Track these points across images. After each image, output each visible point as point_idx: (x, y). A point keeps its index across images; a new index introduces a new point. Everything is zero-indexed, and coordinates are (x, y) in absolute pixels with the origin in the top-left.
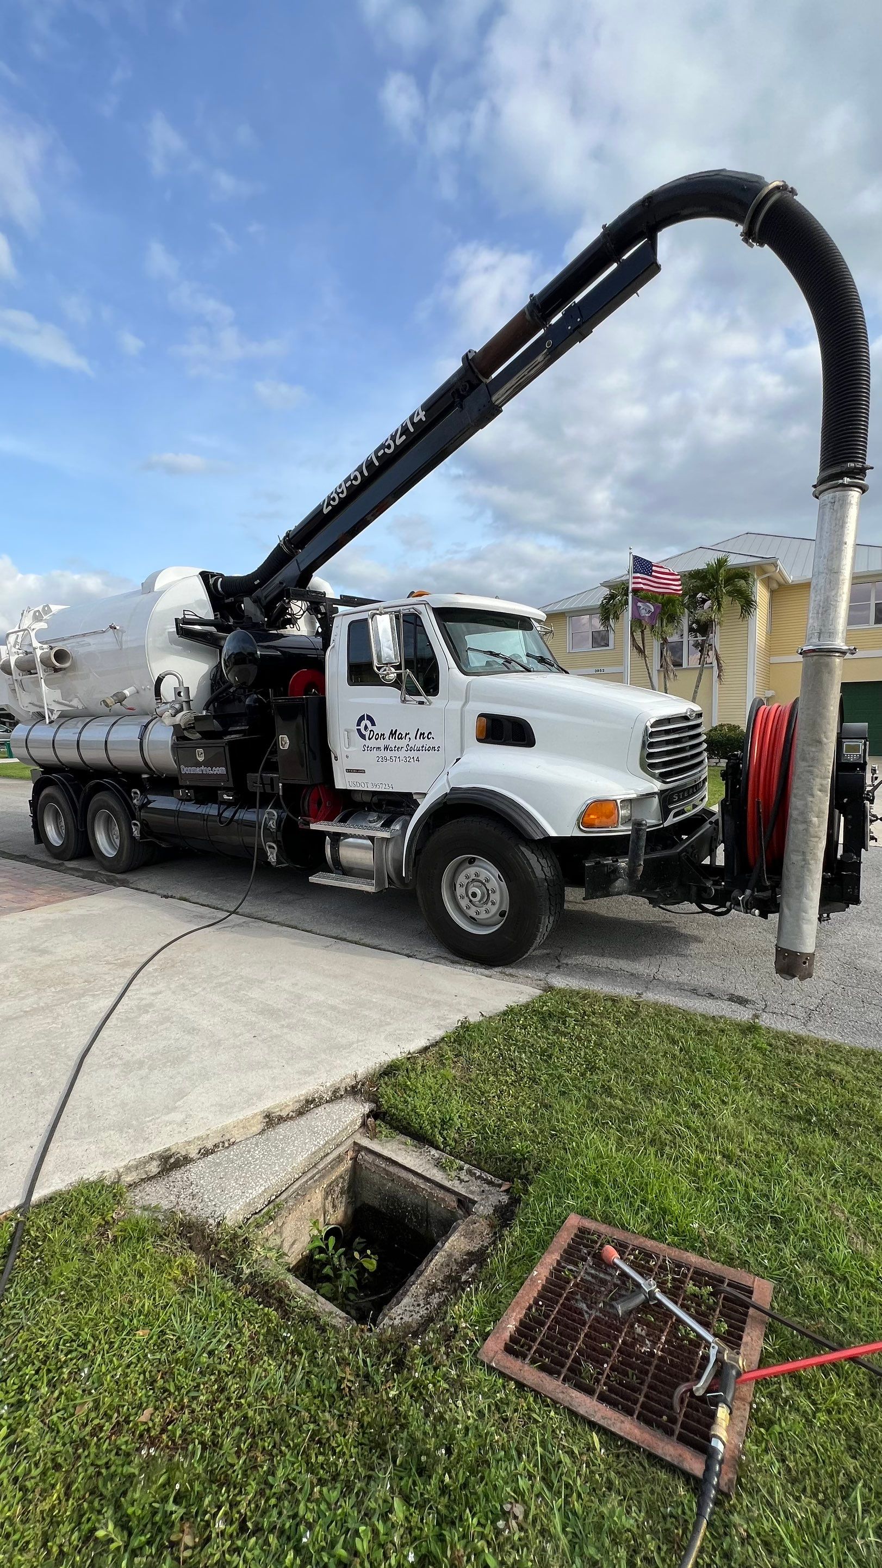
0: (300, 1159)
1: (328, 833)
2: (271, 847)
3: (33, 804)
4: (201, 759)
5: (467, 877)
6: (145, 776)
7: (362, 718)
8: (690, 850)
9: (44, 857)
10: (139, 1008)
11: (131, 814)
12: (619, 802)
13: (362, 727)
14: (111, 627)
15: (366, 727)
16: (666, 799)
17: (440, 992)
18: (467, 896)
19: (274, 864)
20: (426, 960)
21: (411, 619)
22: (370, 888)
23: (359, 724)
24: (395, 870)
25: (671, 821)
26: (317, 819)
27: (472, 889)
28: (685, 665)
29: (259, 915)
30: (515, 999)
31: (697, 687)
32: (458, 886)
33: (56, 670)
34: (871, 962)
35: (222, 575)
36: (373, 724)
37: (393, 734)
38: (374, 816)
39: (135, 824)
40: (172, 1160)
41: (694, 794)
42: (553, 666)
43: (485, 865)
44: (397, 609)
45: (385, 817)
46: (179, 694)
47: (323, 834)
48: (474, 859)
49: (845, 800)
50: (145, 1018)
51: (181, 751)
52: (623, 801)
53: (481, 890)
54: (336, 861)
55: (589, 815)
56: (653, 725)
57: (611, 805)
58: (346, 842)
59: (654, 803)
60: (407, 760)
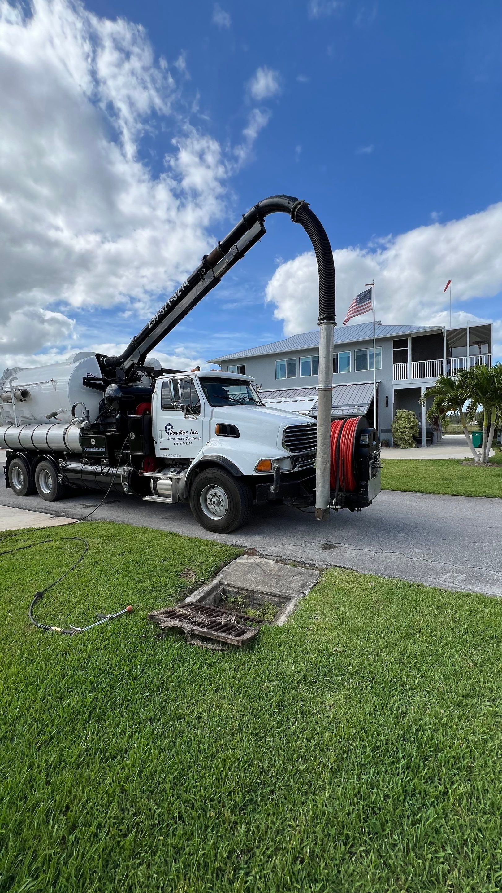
1: (152, 477)
2: (125, 485)
3: (6, 468)
4: (93, 443)
5: (211, 495)
6: (65, 453)
7: (167, 425)
11: (57, 470)
12: (272, 460)
13: (167, 429)
14: (50, 380)
15: (169, 429)
16: (295, 460)
18: (211, 503)
19: (127, 493)
21: (190, 381)
22: (169, 500)
23: (166, 428)
24: (181, 493)
25: (297, 469)
26: (147, 472)
27: (213, 500)
32: (207, 499)
33: (21, 401)
35: (106, 356)
36: (172, 428)
37: (180, 432)
38: (173, 469)
39: (60, 476)
41: (312, 458)
43: (219, 489)
45: (178, 470)
46: (84, 413)
47: (149, 478)
48: (214, 486)
49: (362, 459)
51: (84, 440)
52: (274, 460)
53: (217, 500)
54: (155, 489)
55: (260, 466)
56: (288, 428)
57: (269, 462)
58: (159, 482)
59: (289, 461)
60: (187, 444)
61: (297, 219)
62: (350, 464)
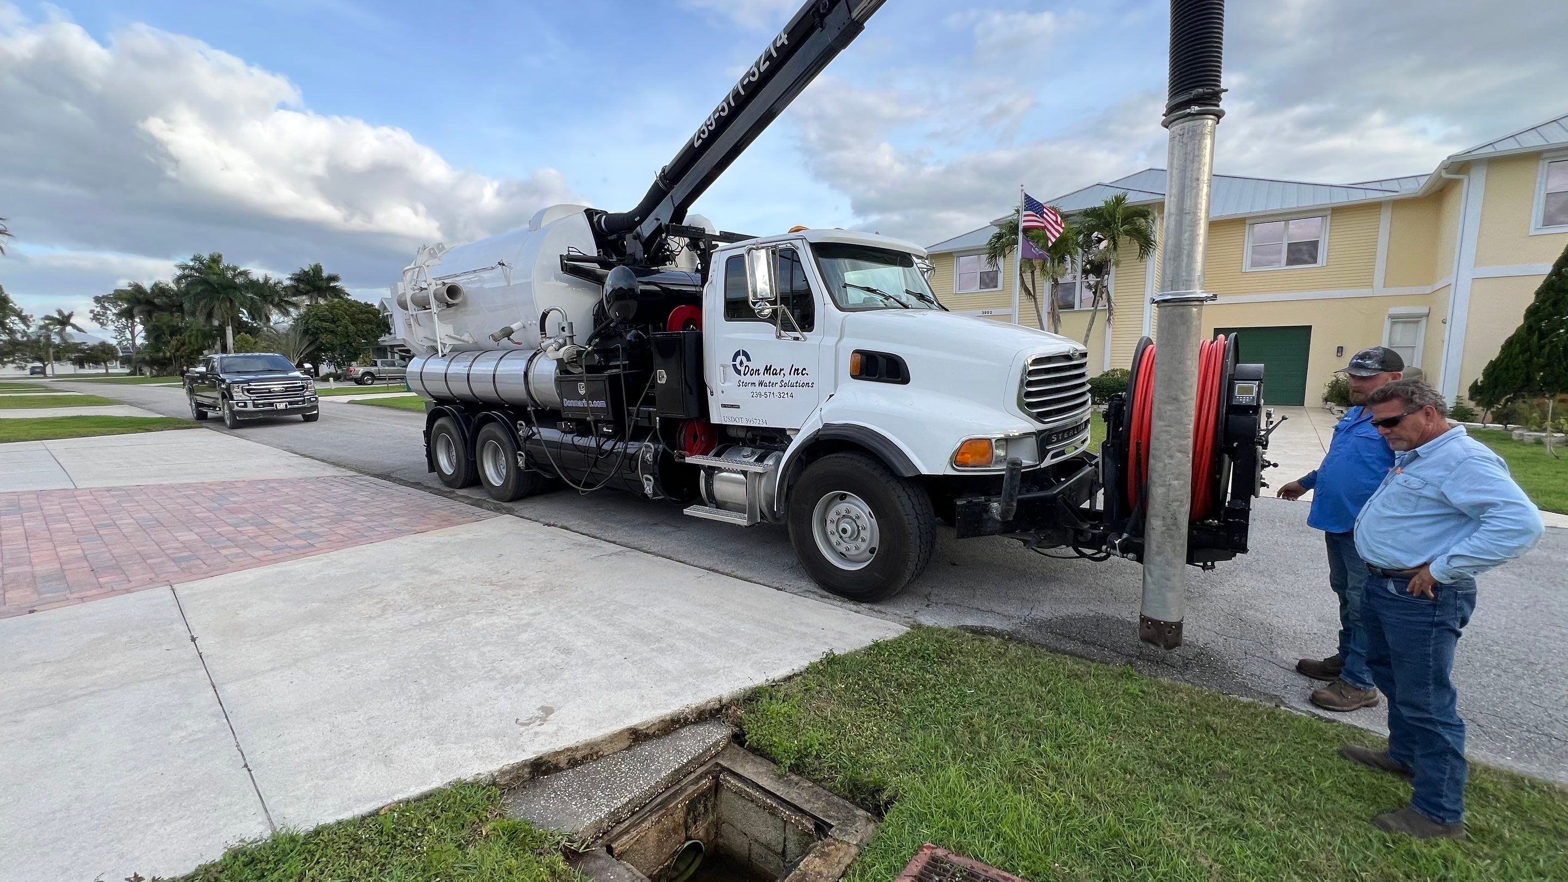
0: (663, 774)
1: (703, 467)
2: (647, 479)
3: (427, 434)
4: (582, 392)
5: (838, 514)
6: (530, 408)
7: (737, 354)
8: (1068, 492)
9: (437, 484)
10: (518, 627)
11: (517, 444)
12: (993, 441)
13: (737, 363)
14: (500, 264)
15: (741, 363)
16: (1044, 440)
17: (808, 625)
18: (838, 531)
19: (650, 496)
20: (796, 594)
21: (789, 255)
22: (741, 520)
23: (734, 360)
24: (767, 505)
25: (1048, 462)
26: (692, 454)
27: (843, 525)
28: (1077, 307)
29: (636, 544)
30: (882, 634)
31: (1089, 330)
32: (828, 522)
33: (449, 306)
34: (1258, 614)
35: (606, 213)
36: (749, 359)
37: (767, 369)
38: (747, 451)
39: (521, 455)
40: (544, 768)
41: (1074, 435)
42: (932, 303)
43: (857, 502)
44: (774, 244)
45: (759, 452)
46: (563, 329)
47: (697, 468)
48: (845, 495)
49: (1235, 444)
50: (524, 637)
51: (564, 385)
52: (998, 440)
53: (851, 527)
54: (711, 494)
55: (963, 454)
56: (1037, 361)
57: (986, 444)
58: (720, 476)
59: (1032, 442)
60: (781, 396)
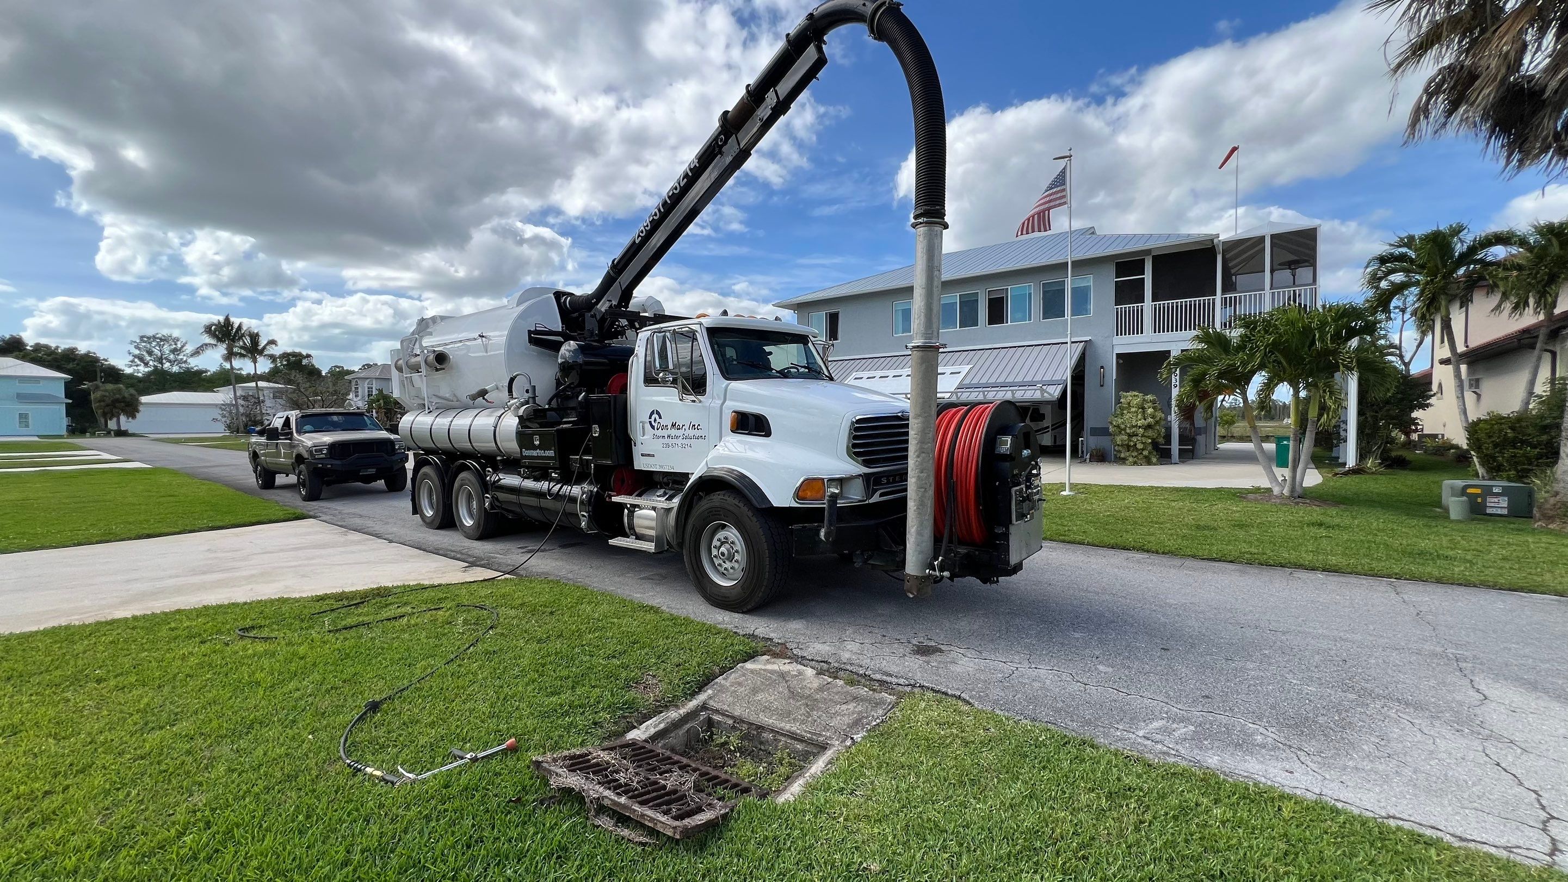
1: (626, 505)
2: (583, 516)
3: (413, 480)
4: (537, 443)
5: (720, 539)
6: (499, 458)
7: (652, 413)
11: (486, 486)
12: (826, 480)
13: (652, 420)
14: (480, 336)
15: (655, 420)
16: (871, 482)
18: (719, 555)
19: (585, 530)
21: (691, 335)
22: (650, 547)
23: (650, 418)
24: (668, 534)
25: (876, 498)
26: (618, 494)
27: (723, 549)
32: (712, 547)
33: (437, 370)
35: (570, 294)
36: (660, 418)
37: (673, 425)
38: (661, 492)
39: (487, 497)
43: (733, 531)
44: (676, 327)
45: (671, 492)
46: (527, 390)
47: (622, 506)
48: (726, 525)
49: (997, 483)
51: (523, 437)
52: (830, 480)
53: (728, 550)
54: (632, 527)
55: (804, 491)
56: (858, 421)
57: (822, 482)
58: (638, 512)
59: (859, 483)
60: (683, 446)
61: (879, 33)
62: (972, 492)
